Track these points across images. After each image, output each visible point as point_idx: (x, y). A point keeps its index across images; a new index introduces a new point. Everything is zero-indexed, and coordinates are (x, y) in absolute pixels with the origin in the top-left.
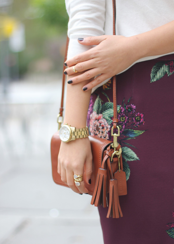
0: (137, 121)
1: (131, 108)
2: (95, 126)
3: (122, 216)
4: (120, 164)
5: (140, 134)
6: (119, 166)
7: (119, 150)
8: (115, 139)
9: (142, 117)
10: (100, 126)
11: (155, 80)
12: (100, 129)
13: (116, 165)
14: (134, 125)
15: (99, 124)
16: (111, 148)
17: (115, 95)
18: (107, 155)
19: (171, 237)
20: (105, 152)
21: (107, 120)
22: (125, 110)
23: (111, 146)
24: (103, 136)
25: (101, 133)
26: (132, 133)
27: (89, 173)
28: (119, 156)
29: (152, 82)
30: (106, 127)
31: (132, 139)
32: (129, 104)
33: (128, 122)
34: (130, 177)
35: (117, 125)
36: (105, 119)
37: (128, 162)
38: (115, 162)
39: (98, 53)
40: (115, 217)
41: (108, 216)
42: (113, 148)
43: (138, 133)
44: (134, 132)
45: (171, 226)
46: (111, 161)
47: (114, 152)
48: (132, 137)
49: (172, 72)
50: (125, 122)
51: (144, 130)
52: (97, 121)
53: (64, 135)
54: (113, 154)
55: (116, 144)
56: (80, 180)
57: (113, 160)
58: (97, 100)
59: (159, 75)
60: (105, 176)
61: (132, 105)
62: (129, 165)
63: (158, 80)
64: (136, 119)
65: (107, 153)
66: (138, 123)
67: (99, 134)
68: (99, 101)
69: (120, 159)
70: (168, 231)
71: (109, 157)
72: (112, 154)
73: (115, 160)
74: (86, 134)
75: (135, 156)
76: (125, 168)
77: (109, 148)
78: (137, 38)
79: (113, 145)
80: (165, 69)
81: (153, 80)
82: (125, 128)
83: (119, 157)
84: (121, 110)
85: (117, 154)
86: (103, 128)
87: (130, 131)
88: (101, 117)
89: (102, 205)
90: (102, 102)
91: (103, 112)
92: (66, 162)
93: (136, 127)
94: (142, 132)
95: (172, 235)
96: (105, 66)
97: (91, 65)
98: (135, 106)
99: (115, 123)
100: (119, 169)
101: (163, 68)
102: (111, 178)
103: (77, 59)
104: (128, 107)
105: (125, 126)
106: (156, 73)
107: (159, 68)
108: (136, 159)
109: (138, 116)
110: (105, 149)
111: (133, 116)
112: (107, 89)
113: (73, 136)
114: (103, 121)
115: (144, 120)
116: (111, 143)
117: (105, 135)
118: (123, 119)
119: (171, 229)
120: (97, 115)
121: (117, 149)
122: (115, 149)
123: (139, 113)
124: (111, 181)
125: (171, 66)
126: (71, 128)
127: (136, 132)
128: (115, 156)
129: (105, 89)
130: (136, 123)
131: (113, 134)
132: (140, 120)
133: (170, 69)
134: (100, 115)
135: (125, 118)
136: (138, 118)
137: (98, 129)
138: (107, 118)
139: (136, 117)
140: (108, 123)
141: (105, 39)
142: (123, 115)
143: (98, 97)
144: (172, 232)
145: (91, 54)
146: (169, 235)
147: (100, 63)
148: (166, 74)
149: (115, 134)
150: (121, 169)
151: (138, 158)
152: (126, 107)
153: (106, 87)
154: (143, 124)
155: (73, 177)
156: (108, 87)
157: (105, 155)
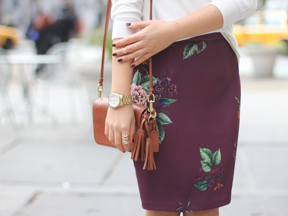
0: (171, 91)
1: (167, 81)
2: (134, 95)
3: (155, 168)
4: (155, 126)
5: (173, 102)
6: (154, 127)
7: (154, 114)
8: (151, 105)
9: (175, 88)
10: (139, 95)
11: (187, 57)
12: (140, 98)
13: (151, 126)
14: (168, 94)
15: (138, 94)
16: (148, 112)
17: (151, 68)
18: (145, 118)
19: (198, 188)
20: (143, 116)
21: (146, 90)
22: (161, 82)
23: (148, 110)
24: (141, 104)
25: (140, 101)
26: (166, 101)
27: (133, 134)
28: (154, 118)
29: (185, 59)
30: (145, 96)
31: (167, 106)
32: (165, 77)
33: (164, 92)
34: (164, 138)
35: (152, 93)
36: (144, 89)
37: (163, 125)
38: (151, 124)
39: (145, 36)
40: (150, 170)
41: (144, 168)
42: (150, 112)
43: (172, 101)
44: (169, 100)
45: (198, 180)
46: (148, 124)
47: (150, 115)
48: (167, 105)
49: (200, 50)
50: (162, 92)
51: (177, 99)
52: (137, 91)
53: (114, 101)
54: (150, 117)
55: (151, 109)
56: (127, 139)
57: (149, 122)
58: (137, 73)
59: (191, 53)
60: (143, 136)
61: (168, 78)
62: (164, 128)
63: (189, 57)
64: (170, 90)
65: (145, 116)
66: (172, 93)
67: (138, 102)
68: (138, 74)
69: (155, 121)
70: (195, 184)
71: (146, 119)
72: (148, 117)
73: (151, 122)
74: (131, 101)
75: (169, 120)
76: (161, 131)
77: (146, 112)
78: (177, 24)
79: (149, 110)
80: (195, 48)
81: (185, 57)
82: (161, 97)
83: (154, 120)
84: (158, 82)
85: (153, 117)
86: (142, 97)
87: (165, 99)
88: (140, 88)
89: (141, 159)
90: (141, 75)
91: (142, 84)
92: (115, 125)
93: (170, 96)
94: (175, 100)
95: (198, 187)
96: (151, 46)
97: (139, 46)
98: (170, 79)
99: (151, 91)
100: (153, 130)
101: (193, 47)
102: (148, 137)
103: (127, 41)
104: (164, 80)
105: (161, 95)
106: (188, 51)
107: (190, 47)
108: (169, 123)
109: (172, 87)
110: (143, 113)
111: (168, 87)
112: (146, 64)
113: (122, 102)
114: (142, 92)
115: (177, 90)
116: (148, 108)
117: (144, 103)
118: (159, 90)
119: (197, 182)
120: (137, 86)
121: (153, 113)
122: (151, 113)
123: (173, 85)
124: (148, 139)
125: (200, 45)
126: (120, 95)
127: (170, 100)
128: (151, 119)
129: (144, 64)
130: (170, 93)
131: (149, 100)
132: (174, 91)
133: (199, 48)
134: (140, 86)
135: (162, 89)
136: (172, 89)
137: (137, 98)
138: (146, 88)
139: (171, 87)
140: (147, 93)
141: (149, 25)
142: (160, 86)
143: (138, 71)
144: (198, 185)
145: (139, 37)
146: (196, 187)
147: (147, 44)
148: (196, 52)
149: (151, 101)
150: (155, 130)
151: (171, 122)
152: (162, 79)
153: (146, 63)
154: (176, 93)
155: (122, 137)
156: (147, 62)
157: (142, 118)
